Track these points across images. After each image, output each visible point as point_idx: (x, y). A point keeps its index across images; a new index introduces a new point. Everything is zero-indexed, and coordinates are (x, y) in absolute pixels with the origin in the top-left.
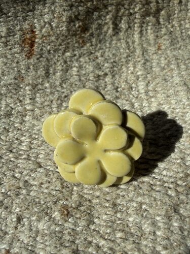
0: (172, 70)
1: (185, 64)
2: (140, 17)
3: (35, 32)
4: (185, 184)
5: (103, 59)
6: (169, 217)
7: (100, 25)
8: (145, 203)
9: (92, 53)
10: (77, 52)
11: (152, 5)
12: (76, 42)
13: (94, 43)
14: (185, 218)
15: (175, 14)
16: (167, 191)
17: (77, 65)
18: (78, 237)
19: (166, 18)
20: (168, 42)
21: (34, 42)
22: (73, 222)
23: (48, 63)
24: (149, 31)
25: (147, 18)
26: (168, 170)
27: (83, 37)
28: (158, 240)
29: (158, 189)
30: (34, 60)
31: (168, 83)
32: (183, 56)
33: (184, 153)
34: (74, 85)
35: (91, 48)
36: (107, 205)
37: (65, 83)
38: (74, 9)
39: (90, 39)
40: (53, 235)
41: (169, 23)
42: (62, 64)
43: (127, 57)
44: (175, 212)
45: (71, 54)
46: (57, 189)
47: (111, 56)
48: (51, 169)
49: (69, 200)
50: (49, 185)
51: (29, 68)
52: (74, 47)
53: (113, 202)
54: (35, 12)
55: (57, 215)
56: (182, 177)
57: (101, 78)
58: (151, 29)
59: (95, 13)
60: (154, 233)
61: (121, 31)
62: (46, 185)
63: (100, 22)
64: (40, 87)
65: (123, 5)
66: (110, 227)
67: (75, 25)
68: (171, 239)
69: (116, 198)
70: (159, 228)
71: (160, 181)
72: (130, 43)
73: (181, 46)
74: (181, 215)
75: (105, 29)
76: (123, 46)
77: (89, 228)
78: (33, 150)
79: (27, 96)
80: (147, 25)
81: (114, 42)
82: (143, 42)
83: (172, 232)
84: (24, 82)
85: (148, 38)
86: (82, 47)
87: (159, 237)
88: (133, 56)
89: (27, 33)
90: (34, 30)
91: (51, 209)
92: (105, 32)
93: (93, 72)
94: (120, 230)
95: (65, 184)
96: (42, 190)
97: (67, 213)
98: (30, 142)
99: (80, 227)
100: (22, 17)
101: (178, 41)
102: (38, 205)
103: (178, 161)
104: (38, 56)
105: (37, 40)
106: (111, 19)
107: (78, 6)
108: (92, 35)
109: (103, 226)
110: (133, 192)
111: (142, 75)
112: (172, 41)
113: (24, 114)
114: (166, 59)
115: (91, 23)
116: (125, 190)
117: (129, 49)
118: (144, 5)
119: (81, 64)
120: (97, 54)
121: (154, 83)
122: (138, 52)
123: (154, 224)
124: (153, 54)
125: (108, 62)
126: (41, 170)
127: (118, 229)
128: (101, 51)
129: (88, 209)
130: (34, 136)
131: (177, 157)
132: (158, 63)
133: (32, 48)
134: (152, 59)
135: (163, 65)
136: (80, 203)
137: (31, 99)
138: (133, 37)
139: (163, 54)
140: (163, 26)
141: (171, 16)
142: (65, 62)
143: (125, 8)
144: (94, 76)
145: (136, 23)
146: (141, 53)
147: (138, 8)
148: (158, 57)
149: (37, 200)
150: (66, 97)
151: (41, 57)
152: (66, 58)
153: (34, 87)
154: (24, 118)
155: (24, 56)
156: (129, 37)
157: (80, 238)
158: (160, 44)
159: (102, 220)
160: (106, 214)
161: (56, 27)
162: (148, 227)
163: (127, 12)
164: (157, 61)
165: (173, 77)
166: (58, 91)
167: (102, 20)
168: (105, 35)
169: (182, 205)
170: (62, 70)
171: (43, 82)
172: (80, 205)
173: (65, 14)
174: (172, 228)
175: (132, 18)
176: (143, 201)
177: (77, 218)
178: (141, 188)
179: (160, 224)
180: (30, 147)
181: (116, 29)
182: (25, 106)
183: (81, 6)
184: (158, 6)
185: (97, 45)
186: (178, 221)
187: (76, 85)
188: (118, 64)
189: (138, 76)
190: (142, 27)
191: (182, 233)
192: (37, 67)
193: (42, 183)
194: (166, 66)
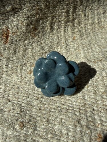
0: (80, 50)
1: (87, 47)
2: (64, 23)
3: (9, 30)
4: (84, 109)
5: (45, 44)
6: (75, 126)
7: (43, 27)
8: (64, 119)
9: (39, 41)
10: (31, 41)
11: (70, 17)
12: (31, 36)
13: (40, 36)
14: (83, 126)
15: (82, 21)
16: (75, 112)
17: (31, 47)
18: (28, 138)
19: (78, 23)
20: (78, 36)
21: (8, 35)
22: (26, 130)
23: (15, 47)
24: (69, 30)
25: (68, 23)
26: (76, 102)
27: (34, 33)
28: (70, 137)
29: (70, 111)
30: (8, 45)
31: (78, 57)
32: (86, 43)
33: (84, 93)
34: (29, 58)
35: (38, 39)
36: (44, 120)
37: (24, 57)
38: (30, 19)
39: (38, 34)
40: (15, 137)
41: (79, 26)
42: (23, 47)
43: (57, 43)
44: (78, 123)
45: (28, 41)
46: (18, 112)
47: (49, 43)
48: (16, 102)
49: (24, 118)
50: (14, 111)
51: (5, 49)
52: (30, 38)
53: (48, 119)
54: (9, 20)
55: (18, 126)
56: (83, 105)
57: (44, 54)
58: (70, 29)
59: (41, 21)
60: (68, 134)
61: (54, 30)
62: (12, 111)
63: (43, 25)
64: (11, 59)
65: (55, 17)
66: (45, 132)
67: (30, 27)
68: (76, 137)
69: (49, 117)
70: (70, 132)
71: (72, 107)
72: (59, 36)
73: (85, 38)
74: (81, 125)
75: (46, 29)
76: (56, 38)
77: (34, 133)
78: (6, 93)
79: (4, 64)
80: (68, 27)
81: (51, 36)
82: (66, 36)
83: (77, 133)
84: (2, 57)
85: (68, 33)
86: (34, 38)
87: (70, 136)
88: (60, 43)
89: (5, 31)
90: (8, 30)
91: (15, 123)
92: (46, 30)
93: (39, 51)
94: (50, 133)
95: (22, 110)
96: (10, 113)
97: (23, 125)
98: (5, 88)
99: (30, 133)
100: (2, 23)
101: (84, 35)
102: (7, 122)
103: (81, 97)
104: (10, 43)
105: (10, 35)
106: (49, 24)
107: (32, 17)
108: (39, 32)
109: (42, 131)
110: (58, 113)
111: (65, 53)
112: (80, 35)
113: (2, 73)
114: (77, 44)
115: (39, 26)
116: (54, 112)
117: (58, 39)
118: (66, 17)
119: (33, 47)
120: (41, 42)
121: (71, 57)
122: (63, 41)
123: (68, 129)
124: (71, 42)
125: (47, 46)
126: (10, 103)
127: (49, 132)
128: (43, 40)
129: (34, 123)
130: (7, 85)
131: (80, 95)
132: (73, 47)
133: (7, 38)
134: (70, 45)
135: (76, 48)
136: (30, 120)
137: (6, 65)
138: (60, 33)
139: (76, 42)
140: (76, 27)
141: (80, 22)
142: (25, 46)
143: (56, 18)
144: (40, 53)
145: (62, 26)
146: (65, 41)
147: (63, 18)
148: (73, 43)
149: (7, 119)
150: (25, 64)
151: (12, 43)
152: (25, 44)
153: (8, 59)
154: (2, 76)
155: (2, 43)
156: (59, 33)
157: (29, 138)
158: (74, 36)
159: (41, 128)
160: (43, 125)
161: (20, 28)
162: (65, 131)
163: (57, 20)
164: (73, 45)
165: (80, 54)
166: (21, 61)
167: (45, 24)
168: (46, 32)
169: (82, 120)
170: (23, 50)
171: (13, 57)
172: (30, 121)
173: (25, 21)
174: (76, 131)
175: (60, 23)
176: (63, 118)
177: (28, 128)
178: (62, 111)
179: (71, 129)
180: (5, 91)
181: (52, 29)
182: (3, 69)
183: (33, 17)
184: (73, 17)
185: (41, 37)
186: (80, 127)
187: (30, 58)
188: (53, 47)
189: (63, 53)
190: (65, 28)
191: (81, 133)
192: (9, 48)
193: (10, 110)
194: (77, 48)
